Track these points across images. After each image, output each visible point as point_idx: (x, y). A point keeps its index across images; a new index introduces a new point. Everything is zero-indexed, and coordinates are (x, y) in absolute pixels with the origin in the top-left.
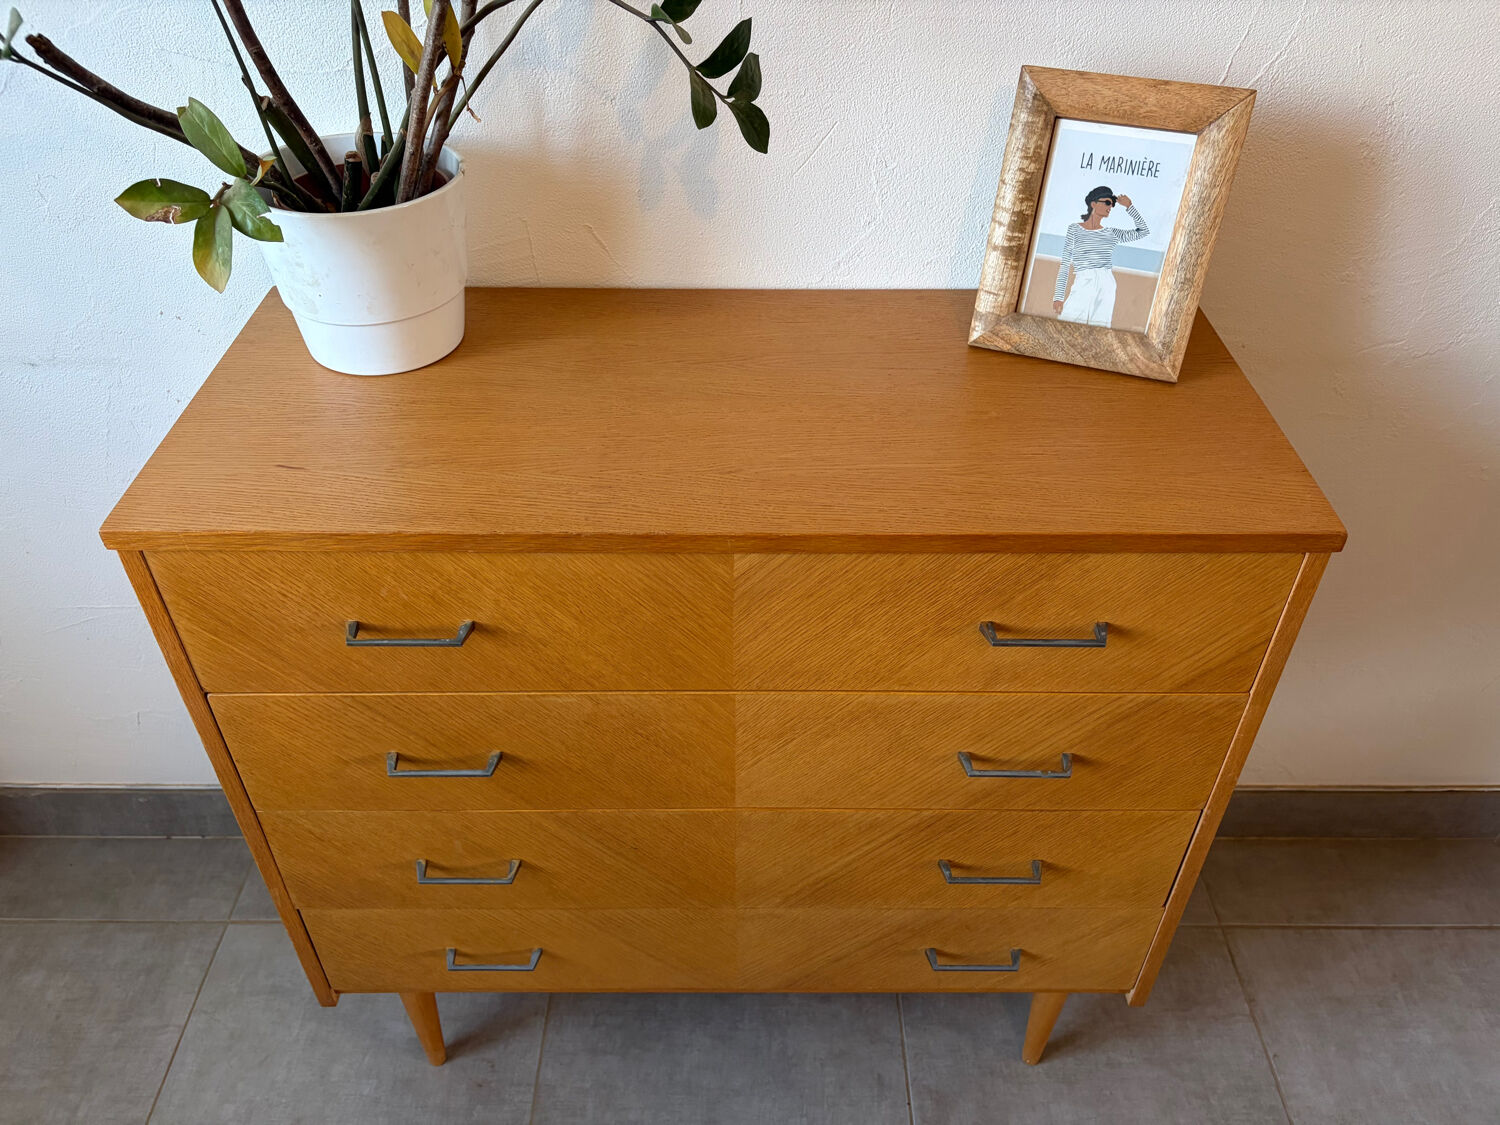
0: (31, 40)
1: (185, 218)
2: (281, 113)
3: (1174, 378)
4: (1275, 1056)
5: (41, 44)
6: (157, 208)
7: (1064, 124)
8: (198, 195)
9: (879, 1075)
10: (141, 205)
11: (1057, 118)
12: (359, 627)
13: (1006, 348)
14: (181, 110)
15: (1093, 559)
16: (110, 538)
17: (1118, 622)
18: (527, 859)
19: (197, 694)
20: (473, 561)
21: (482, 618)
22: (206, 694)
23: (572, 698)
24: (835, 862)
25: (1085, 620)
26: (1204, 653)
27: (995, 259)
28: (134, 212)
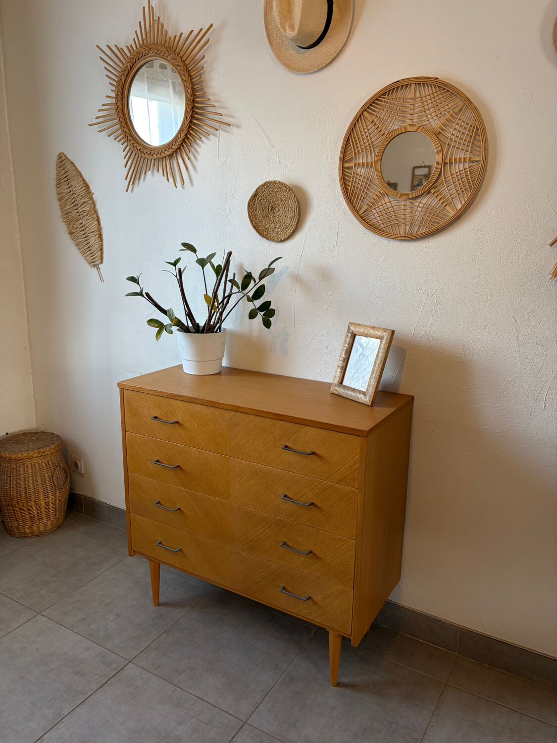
0: (146, 293)
1: (157, 327)
2: (189, 315)
3: (370, 405)
4: (432, 726)
5: (147, 294)
6: (153, 324)
7: (357, 336)
8: (162, 324)
9: (278, 664)
10: (151, 324)
11: (356, 335)
12: (156, 417)
13: (337, 393)
14: (168, 310)
15: (308, 428)
16: (119, 384)
17: (317, 452)
18: (182, 508)
19: (124, 431)
20: (179, 403)
21: (180, 421)
22: (126, 431)
23: (194, 450)
24: (254, 533)
25: (309, 451)
26: (341, 469)
27: (339, 370)
28: (149, 324)
